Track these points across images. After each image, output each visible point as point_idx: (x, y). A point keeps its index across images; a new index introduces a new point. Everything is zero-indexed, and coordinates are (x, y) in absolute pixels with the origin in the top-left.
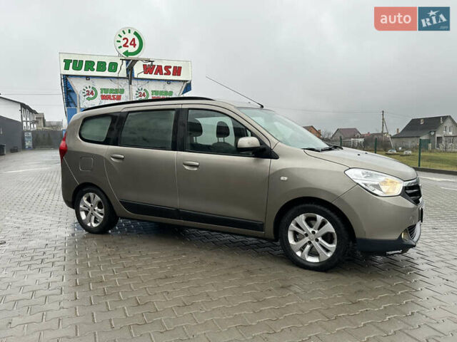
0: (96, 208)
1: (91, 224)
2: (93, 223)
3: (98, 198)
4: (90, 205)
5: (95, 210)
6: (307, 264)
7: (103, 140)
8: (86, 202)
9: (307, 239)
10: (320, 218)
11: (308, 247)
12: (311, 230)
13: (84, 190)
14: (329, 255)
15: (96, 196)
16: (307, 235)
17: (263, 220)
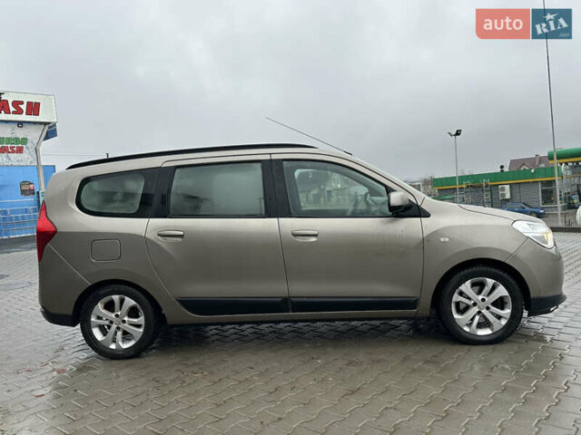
0: (126, 319)
1: (118, 345)
2: (121, 343)
3: (129, 302)
4: (113, 315)
5: (124, 322)
6: (477, 338)
7: (133, 212)
8: (104, 311)
9: (475, 310)
10: (490, 282)
11: (477, 318)
12: (480, 297)
13: (102, 292)
14: (504, 322)
15: (127, 298)
16: (475, 304)
17: (418, 295)
